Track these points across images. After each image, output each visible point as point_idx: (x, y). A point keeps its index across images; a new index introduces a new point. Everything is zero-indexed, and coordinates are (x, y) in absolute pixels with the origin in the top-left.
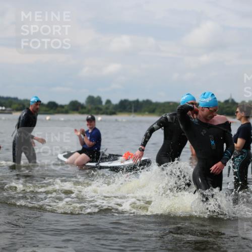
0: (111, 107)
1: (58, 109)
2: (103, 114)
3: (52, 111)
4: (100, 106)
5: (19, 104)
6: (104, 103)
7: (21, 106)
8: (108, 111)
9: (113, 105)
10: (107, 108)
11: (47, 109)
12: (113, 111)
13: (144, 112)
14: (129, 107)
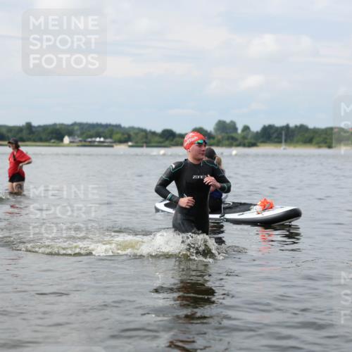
0: (249, 137)
1: (177, 139)
2: (238, 145)
3: (167, 143)
4: (234, 135)
5: (123, 134)
6: (239, 131)
7: (126, 136)
8: (246, 141)
9: (253, 132)
10: (244, 138)
11: (161, 140)
12: (253, 141)
13: (297, 142)
14: (275, 135)
